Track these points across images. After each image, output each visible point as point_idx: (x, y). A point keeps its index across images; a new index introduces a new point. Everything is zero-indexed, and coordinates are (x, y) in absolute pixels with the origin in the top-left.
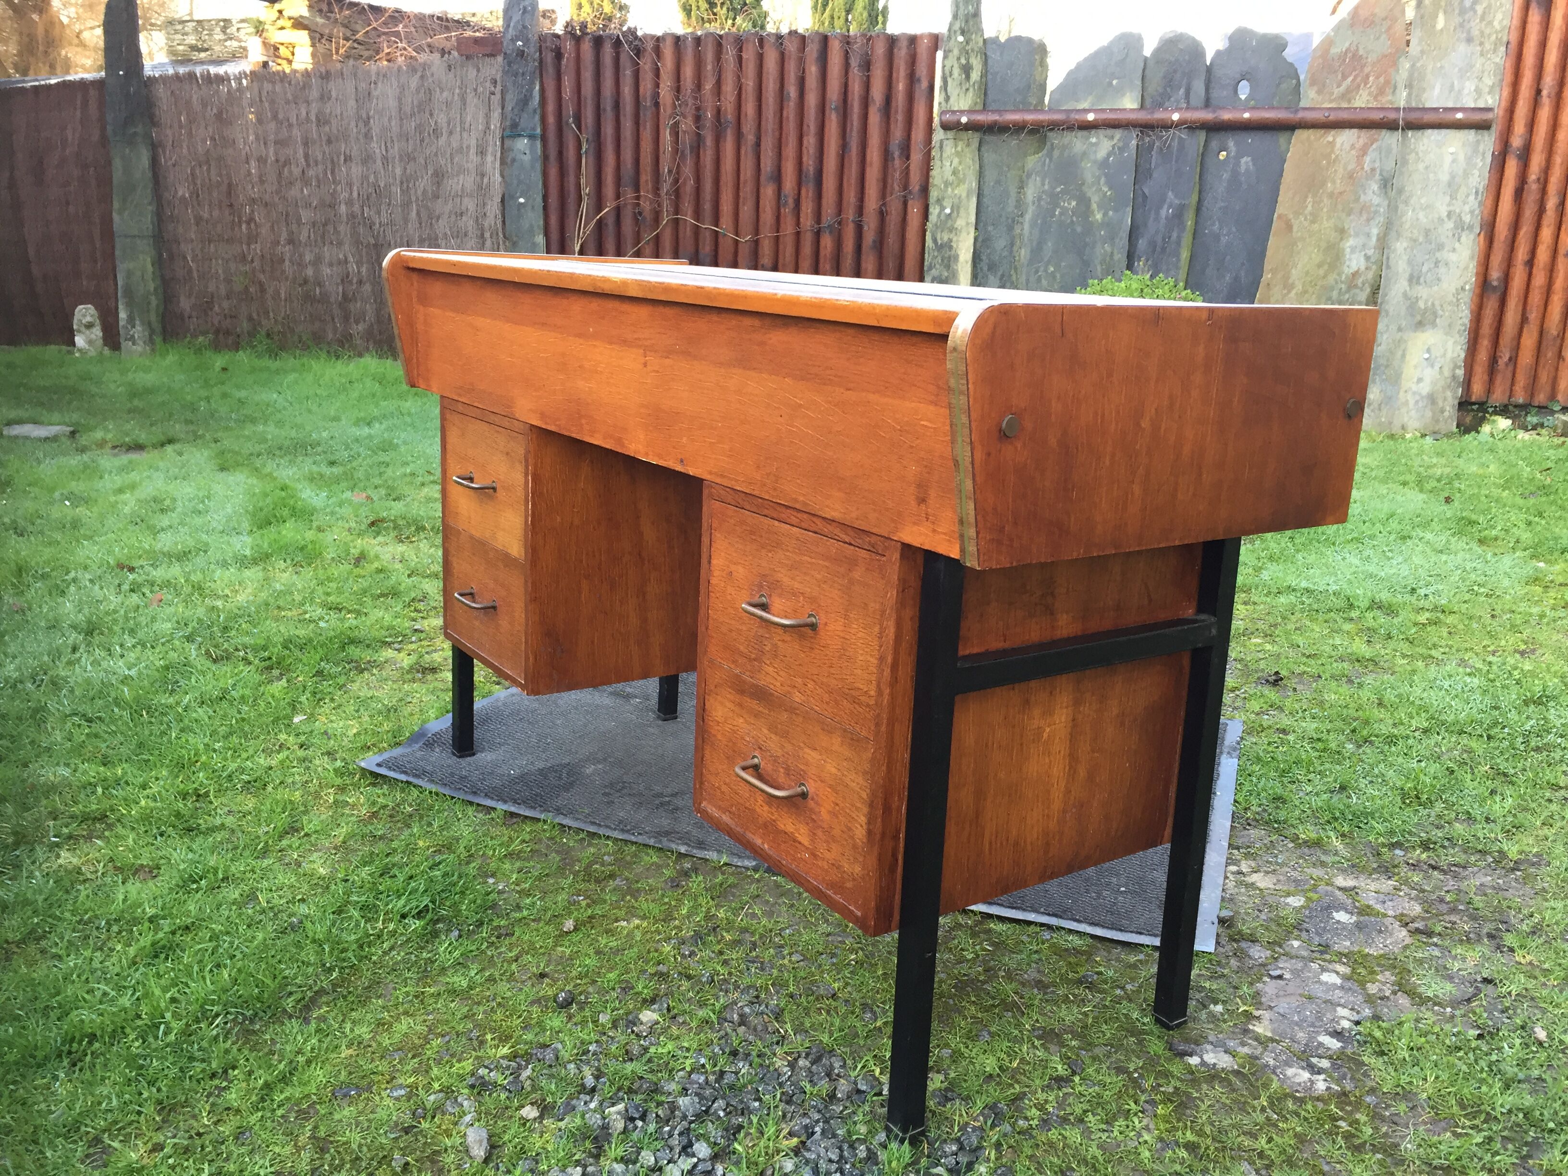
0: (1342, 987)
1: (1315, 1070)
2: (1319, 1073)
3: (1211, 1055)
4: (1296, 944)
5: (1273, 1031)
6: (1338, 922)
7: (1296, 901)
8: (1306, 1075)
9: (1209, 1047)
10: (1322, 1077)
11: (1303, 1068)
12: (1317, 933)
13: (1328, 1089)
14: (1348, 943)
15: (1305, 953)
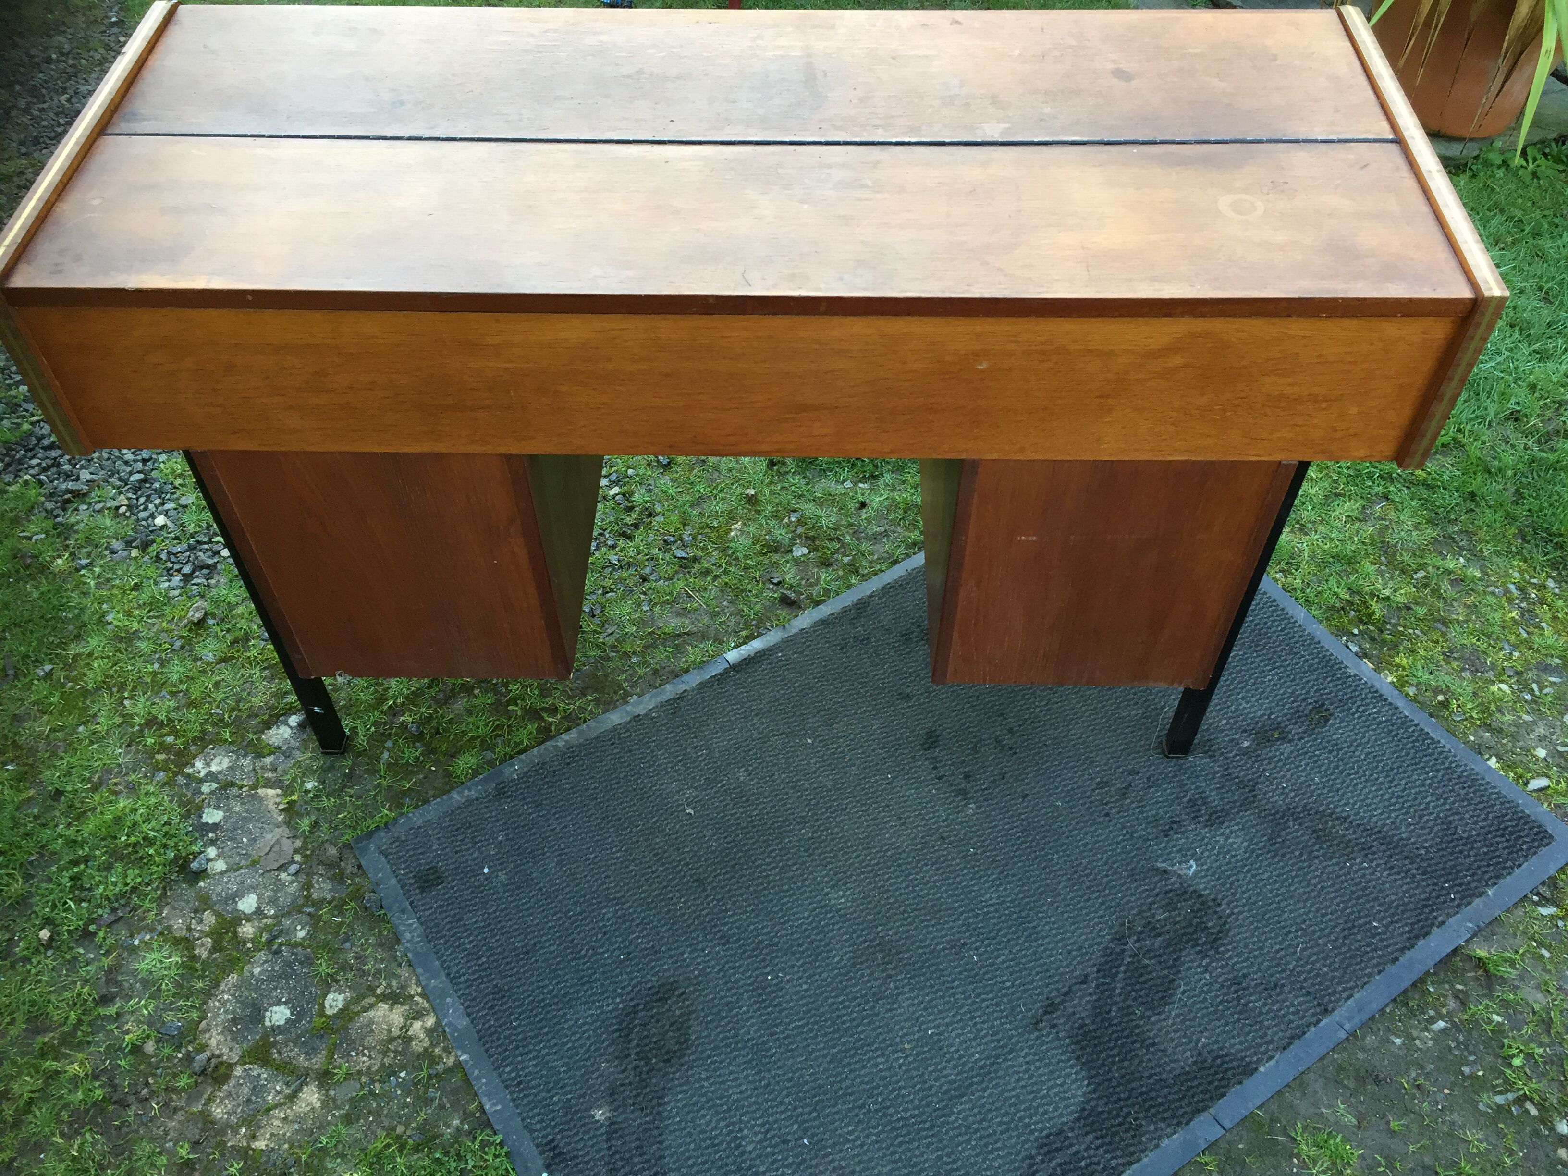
0: (234, 898)
1: (211, 776)
2: (207, 775)
3: (286, 736)
4: (301, 934)
5: (261, 800)
6: (279, 1003)
7: (335, 1001)
8: (214, 768)
9: (294, 744)
10: (202, 774)
11: (220, 772)
12: (290, 965)
13: (193, 766)
14: (257, 971)
15: (287, 922)
